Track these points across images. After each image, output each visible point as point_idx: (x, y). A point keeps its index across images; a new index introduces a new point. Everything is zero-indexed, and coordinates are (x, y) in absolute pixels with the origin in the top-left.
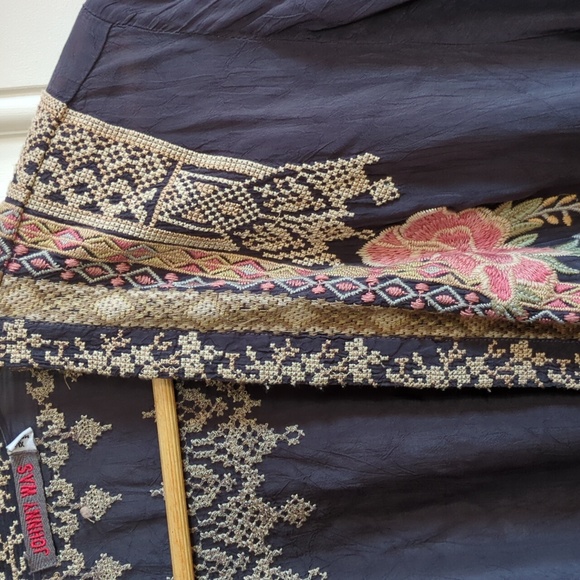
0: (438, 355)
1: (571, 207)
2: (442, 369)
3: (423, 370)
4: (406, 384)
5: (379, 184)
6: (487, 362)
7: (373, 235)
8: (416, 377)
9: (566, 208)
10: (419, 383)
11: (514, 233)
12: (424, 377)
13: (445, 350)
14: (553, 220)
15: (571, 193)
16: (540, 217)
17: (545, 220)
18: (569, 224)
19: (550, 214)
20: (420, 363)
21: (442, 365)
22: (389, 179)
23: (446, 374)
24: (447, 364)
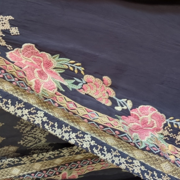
0: (16, 104)
1: (79, 68)
2: (15, 108)
3: (10, 106)
4: (3, 108)
5: (13, 29)
6: (29, 112)
7: (12, 49)
8: (7, 107)
9: (76, 67)
10: (6, 110)
11: (57, 67)
12: (9, 108)
13: (19, 103)
14: (71, 69)
15: (79, 62)
16: (67, 65)
17: (69, 67)
18: (76, 73)
19: (71, 66)
20: (10, 103)
21: (15, 107)
22: (17, 28)
23: (15, 110)
24: (17, 107)
